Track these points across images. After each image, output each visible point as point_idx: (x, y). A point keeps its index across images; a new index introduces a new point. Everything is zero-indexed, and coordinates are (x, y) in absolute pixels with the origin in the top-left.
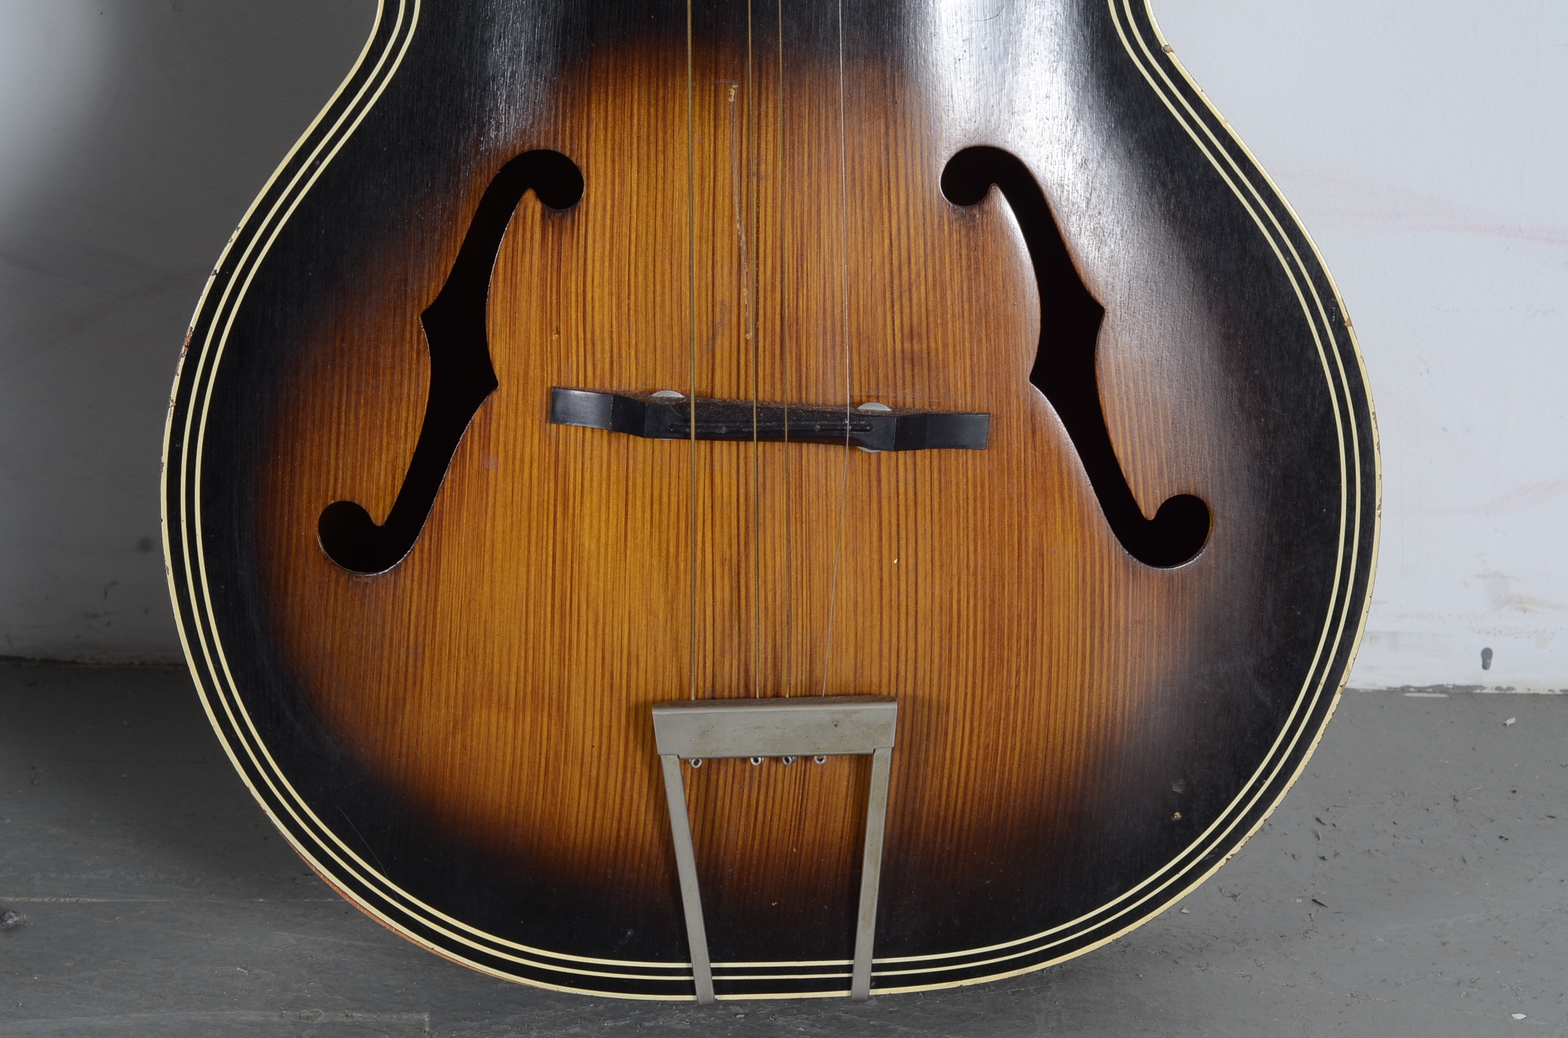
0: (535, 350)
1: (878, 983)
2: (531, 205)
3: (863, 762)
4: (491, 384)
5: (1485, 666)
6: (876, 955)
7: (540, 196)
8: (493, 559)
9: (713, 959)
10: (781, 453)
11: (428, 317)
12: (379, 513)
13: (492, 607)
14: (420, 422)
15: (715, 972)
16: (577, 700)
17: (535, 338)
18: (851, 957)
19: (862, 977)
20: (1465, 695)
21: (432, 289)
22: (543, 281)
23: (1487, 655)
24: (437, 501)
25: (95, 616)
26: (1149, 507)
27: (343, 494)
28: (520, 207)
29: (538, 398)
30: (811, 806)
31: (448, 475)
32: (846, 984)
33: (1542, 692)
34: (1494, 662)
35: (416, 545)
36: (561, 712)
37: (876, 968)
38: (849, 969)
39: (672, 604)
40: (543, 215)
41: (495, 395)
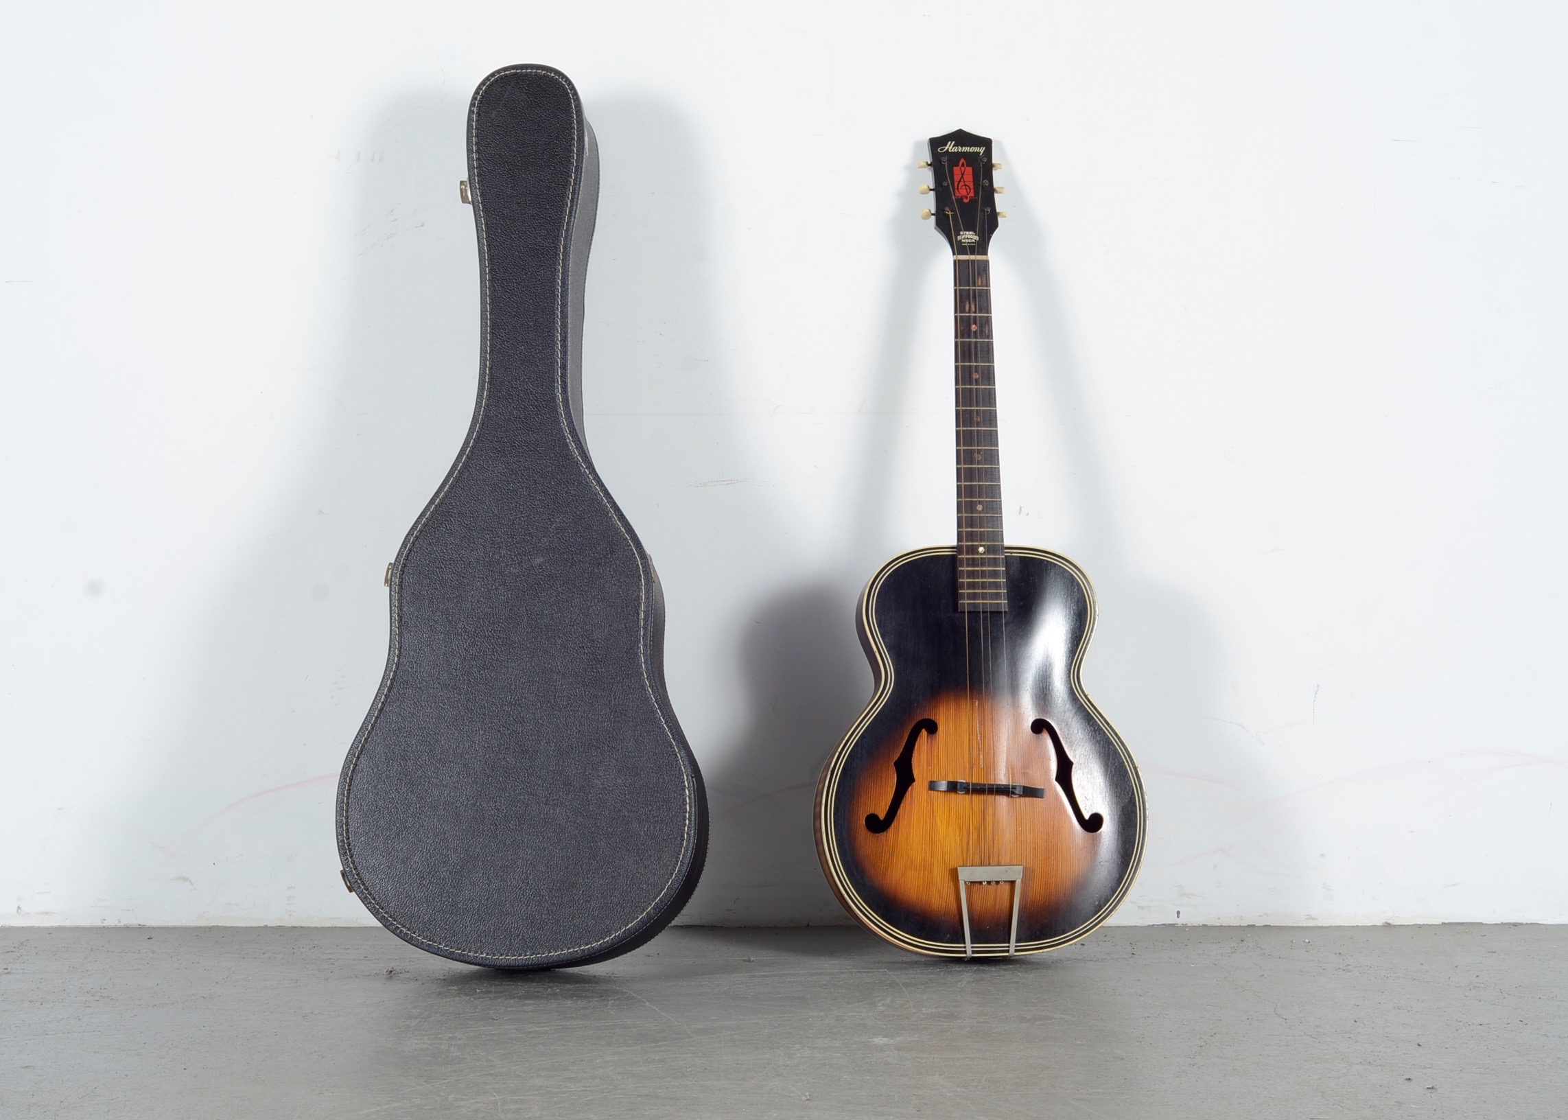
0: (925, 771)
1: (1016, 951)
2: (924, 733)
3: (1012, 883)
4: (913, 780)
5: (1178, 917)
6: (1016, 942)
7: (926, 730)
8: (913, 828)
9: (972, 944)
10: (990, 798)
11: (896, 764)
12: (882, 816)
13: (913, 841)
14: (893, 792)
15: (972, 947)
16: (935, 867)
17: (925, 768)
18: (1009, 943)
19: (1012, 949)
20: (1172, 925)
21: (897, 756)
22: (927, 752)
23: (1178, 913)
24: (898, 812)
25: (731, 910)
26: (1087, 816)
27: (872, 811)
28: (921, 734)
29: (926, 785)
30: (998, 898)
31: (902, 805)
32: (1008, 951)
33: (1196, 925)
34: (1181, 915)
35: (893, 825)
36: (931, 870)
37: (1016, 946)
38: (1009, 947)
39: (961, 840)
40: (927, 736)
41: (914, 784)
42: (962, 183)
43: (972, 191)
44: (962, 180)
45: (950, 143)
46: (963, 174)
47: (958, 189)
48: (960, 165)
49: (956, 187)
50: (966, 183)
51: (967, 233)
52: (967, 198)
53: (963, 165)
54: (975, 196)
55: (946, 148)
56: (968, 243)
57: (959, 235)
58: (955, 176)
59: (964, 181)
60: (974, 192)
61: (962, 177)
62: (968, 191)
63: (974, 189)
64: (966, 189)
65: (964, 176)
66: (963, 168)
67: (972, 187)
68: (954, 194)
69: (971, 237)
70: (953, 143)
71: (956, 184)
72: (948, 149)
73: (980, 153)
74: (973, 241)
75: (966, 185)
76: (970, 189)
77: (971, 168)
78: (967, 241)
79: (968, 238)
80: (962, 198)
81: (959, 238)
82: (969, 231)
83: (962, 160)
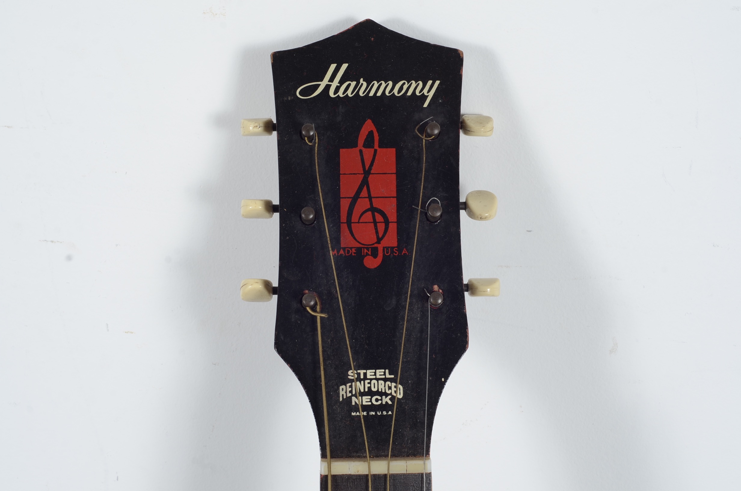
42: (363, 204)
43: (393, 227)
44: (364, 193)
45: (333, 67)
46: (367, 173)
47: (349, 223)
48: (361, 141)
49: (344, 218)
50: (377, 204)
51: (370, 373)
52: (375, 255)
53: (369, 143)
54: (399, 247)
55: (323, 85)
56: (372, 407)
57: (345, 381)
58: (343, 180)
59: (370, 198)
60: (399, 232)
61: (365, 183)
62: (381, 227)
63: (398, 222)
64: (375, 223)
65: (371, 178)
66: (368, 153)
67: (393, 217)
68: (336, 240)
69: (382, 386)
70: (345, 66)
71: (345, 205)
72: (328, 87)
73: (424, 97)
74: (387, 400)
75: (373, 210)
76: (387, 222)
77: (391, 152)
78: (366, 400)
79: (370, 393)
80: (359, 254)
81: (344, 391)
82: (376, 367)
83: (368, 126)
